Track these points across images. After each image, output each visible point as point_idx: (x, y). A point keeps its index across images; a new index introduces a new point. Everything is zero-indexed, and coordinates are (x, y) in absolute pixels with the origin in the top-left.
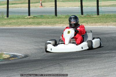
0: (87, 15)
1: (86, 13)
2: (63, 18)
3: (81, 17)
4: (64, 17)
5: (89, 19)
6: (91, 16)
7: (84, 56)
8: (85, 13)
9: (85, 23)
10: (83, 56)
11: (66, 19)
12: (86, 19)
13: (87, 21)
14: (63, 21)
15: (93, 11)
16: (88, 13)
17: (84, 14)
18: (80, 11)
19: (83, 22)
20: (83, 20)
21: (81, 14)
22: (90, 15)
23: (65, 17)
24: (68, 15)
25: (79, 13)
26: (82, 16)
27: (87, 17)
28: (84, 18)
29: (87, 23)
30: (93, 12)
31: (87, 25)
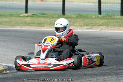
0: (107, 14)
1: (106, 12)
2: (73, 18)
3: (98, 17)
4: (75, 16)
5: (110, 21)
6: (113, 16)
7: (107, 71)
8: (104, 12)
9: (105, 27)
10: (105, 71)
11: (78, 19)
12: (106, 21)
13: (107, 24)
14: (74, 23)
15: (115, 9)
16: (108, 12)
17: (102, 13)
18: (97, 9)
19: (101, 24)
20: (101, 22)
21: (98, 13)
22: (110, 15)
23: (77, 16)
24: (80, 15)
25: (95, 12)
26: (100, 16)
27: (106, 18)
28: (102, 19)
29: (108, 27)
30: (115, 11)
31: (107, 28)
